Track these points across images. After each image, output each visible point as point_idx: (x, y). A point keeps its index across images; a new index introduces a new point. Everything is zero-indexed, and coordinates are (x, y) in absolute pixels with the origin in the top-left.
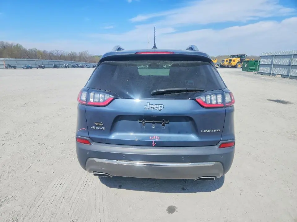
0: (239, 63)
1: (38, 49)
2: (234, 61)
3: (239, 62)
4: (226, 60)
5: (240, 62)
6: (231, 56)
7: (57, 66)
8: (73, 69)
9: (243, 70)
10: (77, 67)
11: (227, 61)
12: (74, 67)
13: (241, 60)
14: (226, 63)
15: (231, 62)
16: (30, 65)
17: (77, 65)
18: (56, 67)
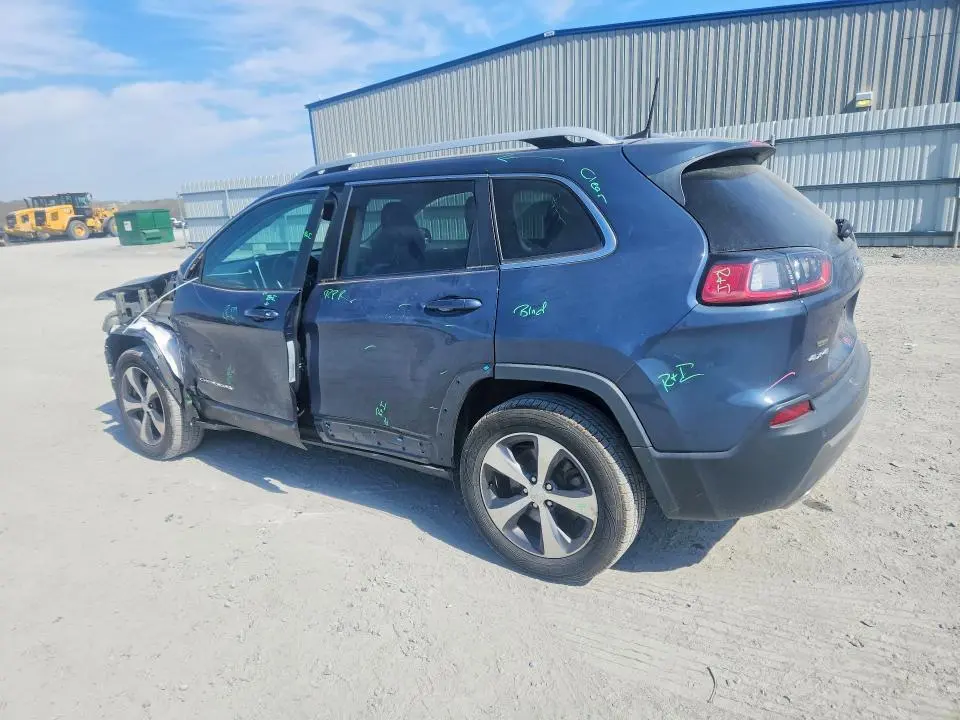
0: (76, 222)
2: (55, 216)
3: (72, 219)
4: (18, 214)
5: (76, 219)
6: (33, 199)
9: (124, 243)
11: (25, 218)
13: (77, 211)
14: (25, 227)
15: (44, 220)
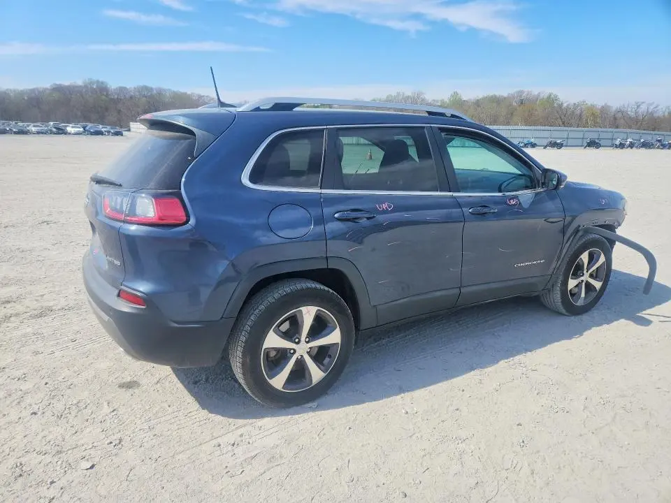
1: (589, 103)
7: (597, 143)
8: (643, 150)
10: (658, 148)
12: (646, 145)
16: (532, 140)
17: (659, 141)
18: (593, 144)
